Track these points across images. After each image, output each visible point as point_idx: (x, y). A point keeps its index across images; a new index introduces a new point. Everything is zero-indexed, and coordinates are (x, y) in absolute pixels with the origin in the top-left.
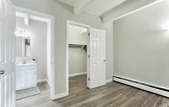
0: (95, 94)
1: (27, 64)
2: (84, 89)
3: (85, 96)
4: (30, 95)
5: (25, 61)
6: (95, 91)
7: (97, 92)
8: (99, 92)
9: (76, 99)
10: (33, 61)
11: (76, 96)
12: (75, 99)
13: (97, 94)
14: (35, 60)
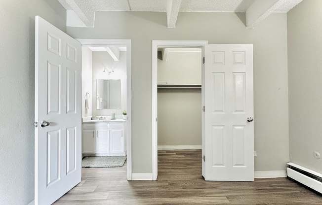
0: (209, 194)
1: (116, 120)
2: (194, 177)
3: (184, 191)
4: (108, 165)
5: (114, 115)
6: (212, 188)
7: (218, 191)
8: (221, 191)
9: (164, 190)
10: (123, 116)
11: (167, 184)
12: (162, 190)
13: (212, 193)
14: (126, 114)
